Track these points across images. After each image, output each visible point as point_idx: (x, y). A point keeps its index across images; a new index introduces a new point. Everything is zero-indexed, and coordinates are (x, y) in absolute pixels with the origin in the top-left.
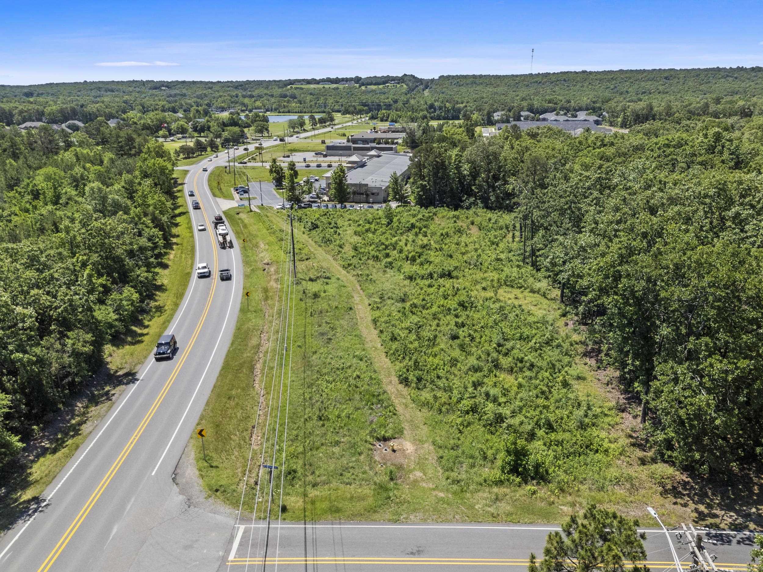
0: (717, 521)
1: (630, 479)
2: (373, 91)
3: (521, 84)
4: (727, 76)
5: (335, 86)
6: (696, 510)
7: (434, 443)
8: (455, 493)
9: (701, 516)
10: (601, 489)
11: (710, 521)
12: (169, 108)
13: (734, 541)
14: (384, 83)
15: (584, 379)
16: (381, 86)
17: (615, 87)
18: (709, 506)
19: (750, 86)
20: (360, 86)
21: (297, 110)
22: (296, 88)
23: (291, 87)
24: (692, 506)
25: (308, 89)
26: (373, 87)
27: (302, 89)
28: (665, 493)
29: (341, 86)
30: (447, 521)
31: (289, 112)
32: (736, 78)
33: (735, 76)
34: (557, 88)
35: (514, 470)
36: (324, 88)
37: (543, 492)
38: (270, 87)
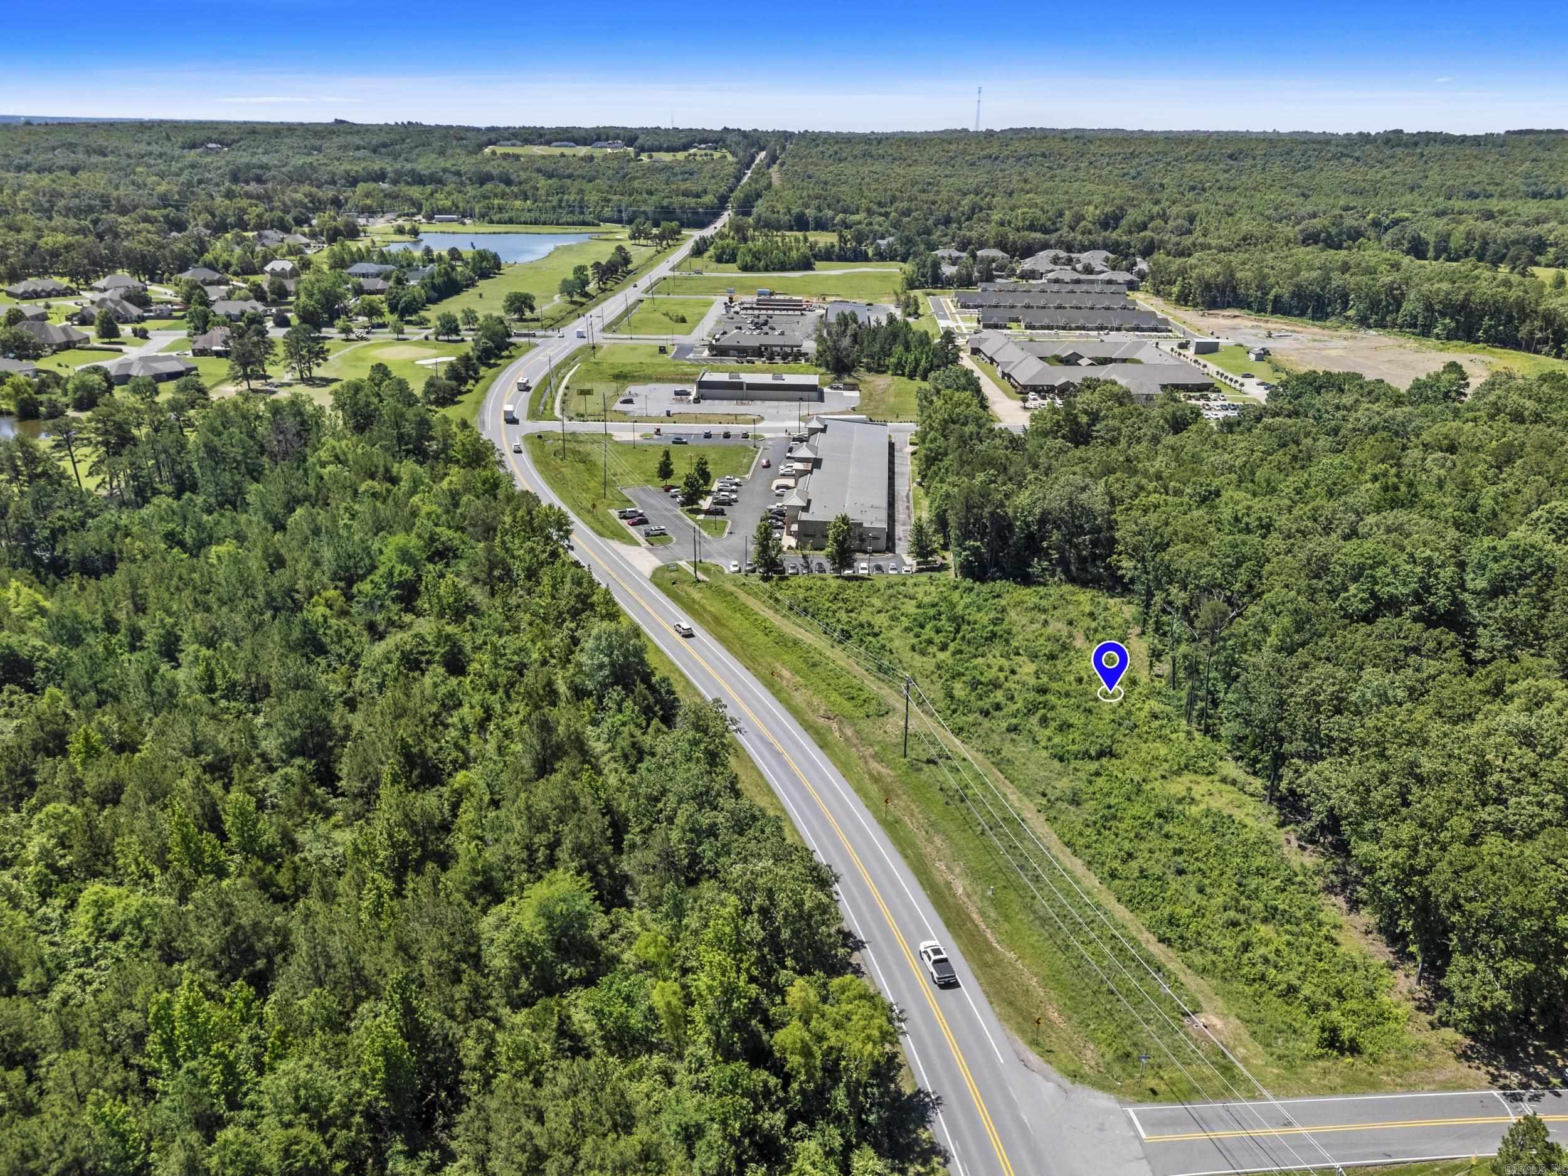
0: (1508, 1082)
1: (1424, 1046)
2: (667, 168)
3: (959, 159)
4: (1343, 155)
5: (583, 151)
6: (1488, 1072)
7: (1238, 1016)
8: (1285, 1068)
9: (1494, 1079)
10: (1406, 1057)
11: (1502, 1081)
12: (272, 221)
13: (1526, 1098)
14: (685, 148)
15: (1341, 927)
16: (681, 156)
17: (1139, 174)
18: (1497, 1069)
19: (1384, 177)
20: (638, 154)
21: (526, 216)
22: (506, 156)
23: (494, 153)
24: (1484, 1069)
25: (531, 158)
26: (667, 157)
27: (517, 157)
28: (1458, 1057)
29: (598, 152)
30: (1295, 1096)
31: (511, 221)
32: (1358, 159)
33: (1357, 154)
34: (1030, 173)
35: (1331, 1045)
36: (563, 155)
37: (1359, 1063)
38: (449, 152)
